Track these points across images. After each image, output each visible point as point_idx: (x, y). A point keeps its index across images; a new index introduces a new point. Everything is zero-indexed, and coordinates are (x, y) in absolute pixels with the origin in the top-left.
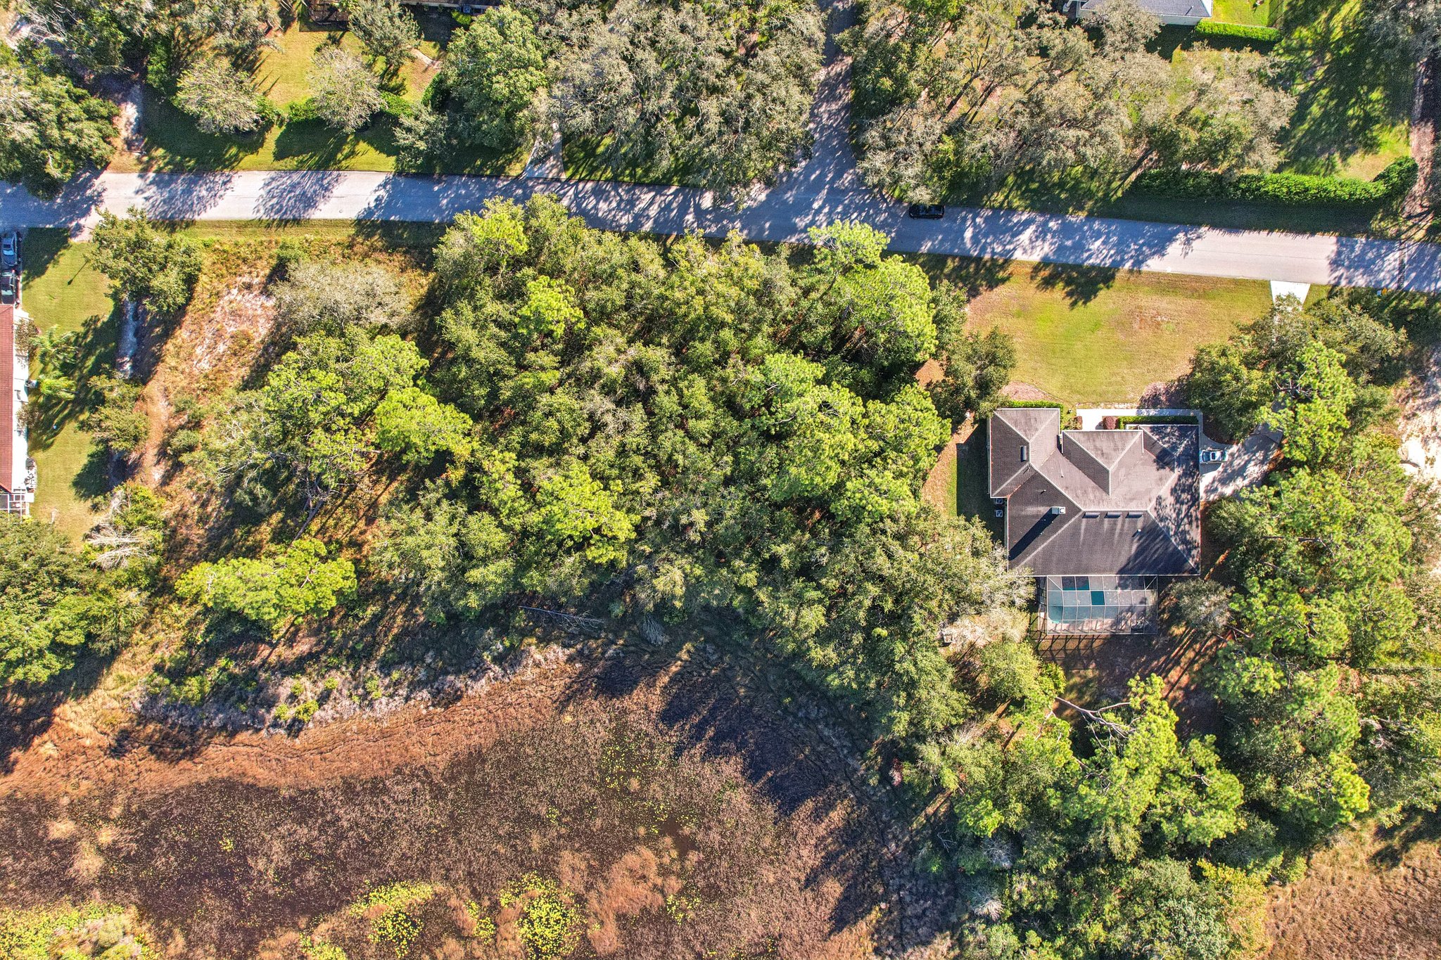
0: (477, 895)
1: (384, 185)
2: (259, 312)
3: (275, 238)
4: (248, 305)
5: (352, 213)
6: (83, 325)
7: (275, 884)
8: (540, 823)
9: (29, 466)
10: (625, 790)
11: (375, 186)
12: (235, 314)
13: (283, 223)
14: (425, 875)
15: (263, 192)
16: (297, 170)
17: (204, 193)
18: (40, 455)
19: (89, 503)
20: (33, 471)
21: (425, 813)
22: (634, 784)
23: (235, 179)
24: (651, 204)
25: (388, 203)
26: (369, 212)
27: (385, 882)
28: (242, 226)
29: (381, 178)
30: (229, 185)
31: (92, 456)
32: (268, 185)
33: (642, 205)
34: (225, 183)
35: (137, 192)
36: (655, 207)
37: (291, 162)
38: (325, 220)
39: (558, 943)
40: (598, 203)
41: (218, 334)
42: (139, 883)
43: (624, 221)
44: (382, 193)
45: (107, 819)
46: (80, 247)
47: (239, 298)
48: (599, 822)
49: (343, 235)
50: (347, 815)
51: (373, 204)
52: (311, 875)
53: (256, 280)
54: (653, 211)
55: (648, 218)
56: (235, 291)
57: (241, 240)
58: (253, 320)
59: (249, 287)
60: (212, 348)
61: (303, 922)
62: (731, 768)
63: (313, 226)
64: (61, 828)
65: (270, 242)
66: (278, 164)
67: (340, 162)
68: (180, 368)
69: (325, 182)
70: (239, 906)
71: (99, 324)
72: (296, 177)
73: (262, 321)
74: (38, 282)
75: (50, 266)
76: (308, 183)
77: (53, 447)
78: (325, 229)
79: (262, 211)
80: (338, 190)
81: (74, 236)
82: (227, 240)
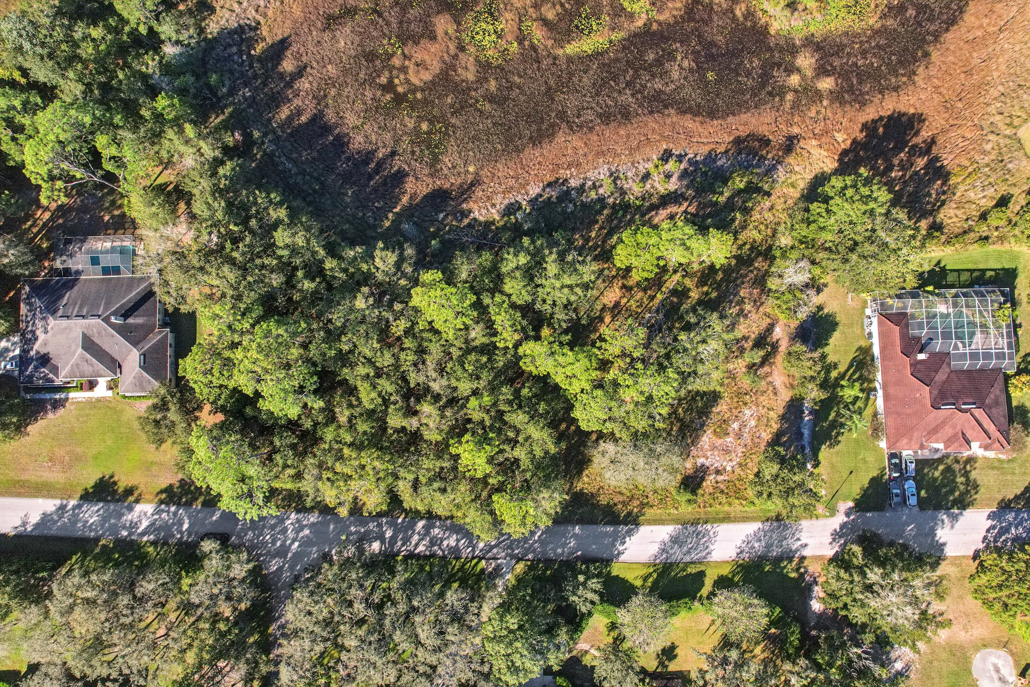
0: (533, 48)
1: (619, 554)
2: (709, 453)
3: (702, 510)
4: (718, 459)
5: (644, 530)
6: (839, 442)
7: (676, 50)
8: (491, 98)
9: (870, 335)
10: (431, 122)
11: (626, 552)
12: (727, 451)
13: (695, 523)
14: (570, 60)
15: (712, 547)
16: (687, 564)
17: (756, 545)
18: (863, 343)
19: (826, 311)
20: (867, 331)
21: (571, 102)
22: (425, 126)
23: (734, 555)
24: (417, 545)
25: (615, 540)
26: (630, 533)
27: (597, 55)
28: (727, 519)
29: (622, 558)
30: (739, 550)
31: (827, 344)
32: (709, 553)
33: (424, 543)
34: (741, 552)
35: (806, 545)
36: (413, 543)
37: (692, 570)
38: (663, 524)
39: (477, 19)
40: (457, 545)
41: (739, 436)
42: (769, 49)
43: (436, 531)
44: (621, 548)
45: (796, 91)
46: (845, 499)
47: (725, 463)
48: (449, 100)
49: (649, 513)
50: (627, 98)
51: (627, 539)
52: (651, 56)
53: (712, 477)
54: (416, 538)
55: (419, 533)
56: (728, 468)
57: (726, 508)
58: (713, 448)
59: (718, 472)
60: (743, 425)
61: (655, 27)
62: (358, 142)
63: (672, 520)
64: (826, 84)
65: (704, 507)
66: (703, 568)
67: (655, 571)
68: (766, 410)
69: (664, 556)
70: (699, 36)
71: (828, 443)
72: (687, 559)
73: (707, 447)
74: (875, 473)
75: (866, 485)
76: (677, 554)
77: (854, 349)
78: (664, 518)
79: (711, 533)
80: (654, 549)
81: (850, 509)
82: (737, 507)
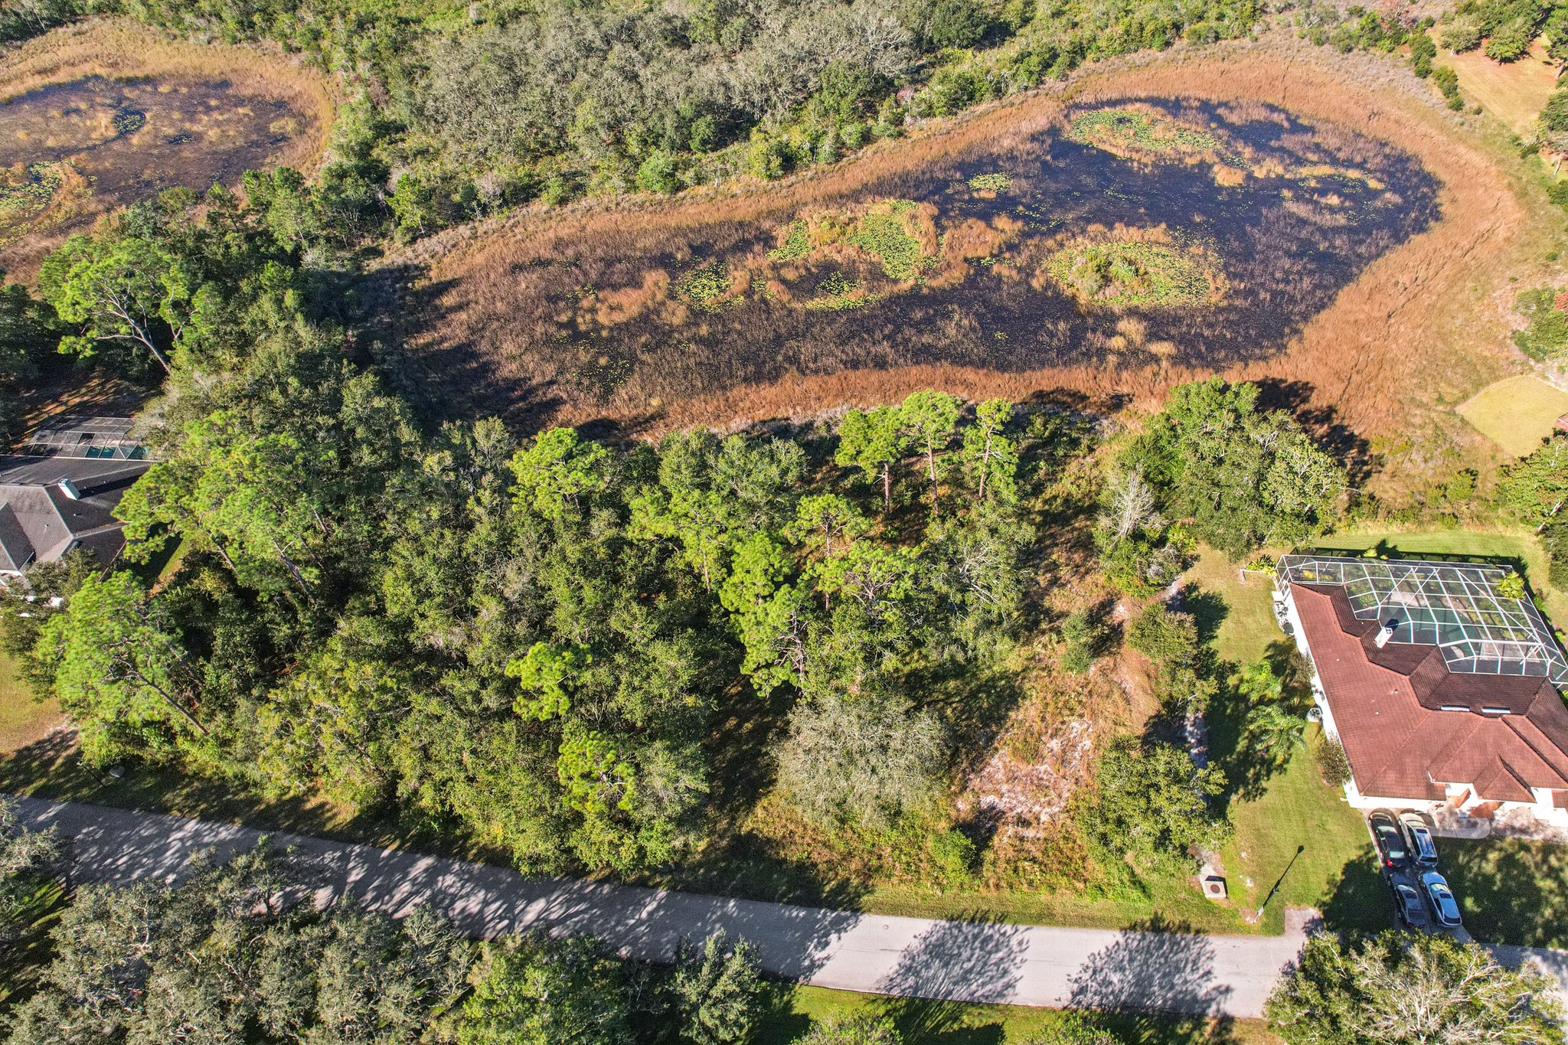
1: (814, 966)
2: (1005, 788)
3: (992, 894)
4: (1023, 799)
5: (868, 922)
6: (1265, 790)
9: (1288, 627)
11: (828, 964)
13: (979, 919)
14: (810, 313)
15: (1015, 973)
16: (962, 1006)
17: (1115, 978)
18: (1281, 638)
20: (1281, 621)
23: (1066, 997)
25: (808, 937)
26: (838, 926)
27: (846, 310)
28: (1045, 917)
29: (818, 977)
30: (1075, 987)
31: (1212, 637)
32: (1008, 986)
34: (1082, 990)
35: (1228, 990)
37: (972, 1020)
38: (911, 915)
40: (481, 911)
41: (1063, 760)
44: (818, 955)
46: (1300, 900)
47: (1037, 808)
49: (884, 889)
51: (833, 937)
53: (1011, 830)
56: (1044, 818)
57: (1044, 896)
58: (1012, 778)
59: (1024, 823)
60: (1070, 746)
62: (509, 370)
63: (931, 909)
65: (997, 886)
66: (996, 1018)
67: (888, 1013)
69: (911, 981)
71: (1241, 791)
72: (961, 993)
73: (1000, 776)
74: (1354, 855)
75: (1339, 877)
76: (939, 981)
77: (1264, 646)
78: (912, 902)
79: (1014, 942)
80: (890, 964)
81: (1313, 921)
82: (1065, 899)
